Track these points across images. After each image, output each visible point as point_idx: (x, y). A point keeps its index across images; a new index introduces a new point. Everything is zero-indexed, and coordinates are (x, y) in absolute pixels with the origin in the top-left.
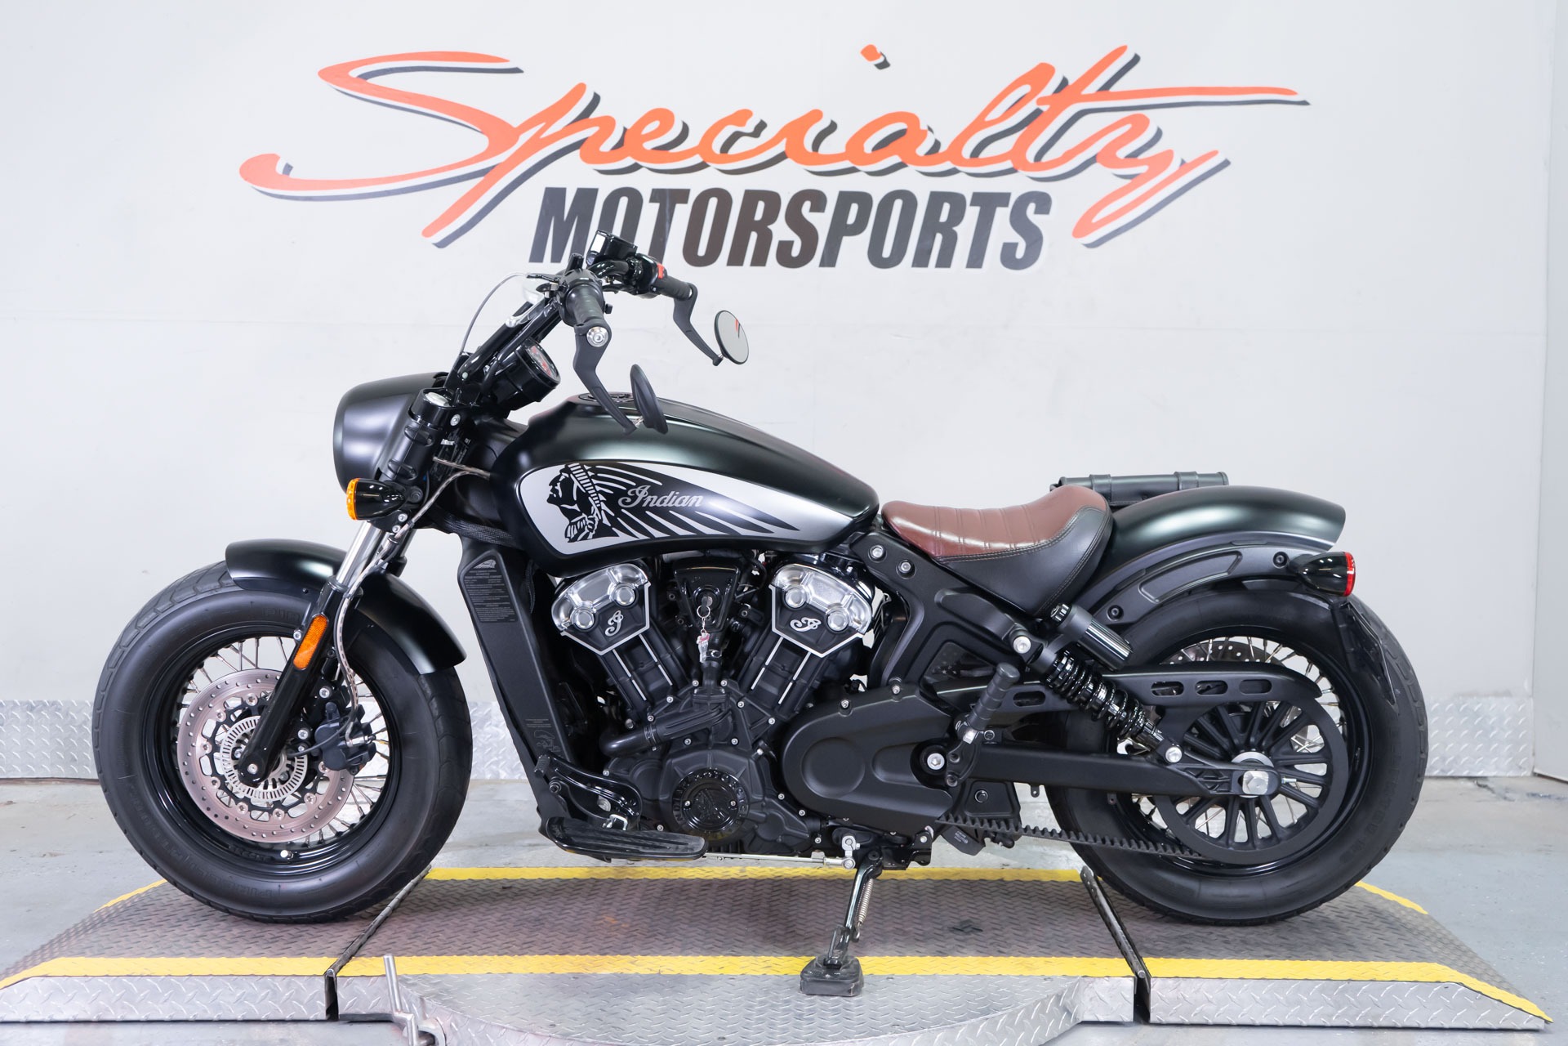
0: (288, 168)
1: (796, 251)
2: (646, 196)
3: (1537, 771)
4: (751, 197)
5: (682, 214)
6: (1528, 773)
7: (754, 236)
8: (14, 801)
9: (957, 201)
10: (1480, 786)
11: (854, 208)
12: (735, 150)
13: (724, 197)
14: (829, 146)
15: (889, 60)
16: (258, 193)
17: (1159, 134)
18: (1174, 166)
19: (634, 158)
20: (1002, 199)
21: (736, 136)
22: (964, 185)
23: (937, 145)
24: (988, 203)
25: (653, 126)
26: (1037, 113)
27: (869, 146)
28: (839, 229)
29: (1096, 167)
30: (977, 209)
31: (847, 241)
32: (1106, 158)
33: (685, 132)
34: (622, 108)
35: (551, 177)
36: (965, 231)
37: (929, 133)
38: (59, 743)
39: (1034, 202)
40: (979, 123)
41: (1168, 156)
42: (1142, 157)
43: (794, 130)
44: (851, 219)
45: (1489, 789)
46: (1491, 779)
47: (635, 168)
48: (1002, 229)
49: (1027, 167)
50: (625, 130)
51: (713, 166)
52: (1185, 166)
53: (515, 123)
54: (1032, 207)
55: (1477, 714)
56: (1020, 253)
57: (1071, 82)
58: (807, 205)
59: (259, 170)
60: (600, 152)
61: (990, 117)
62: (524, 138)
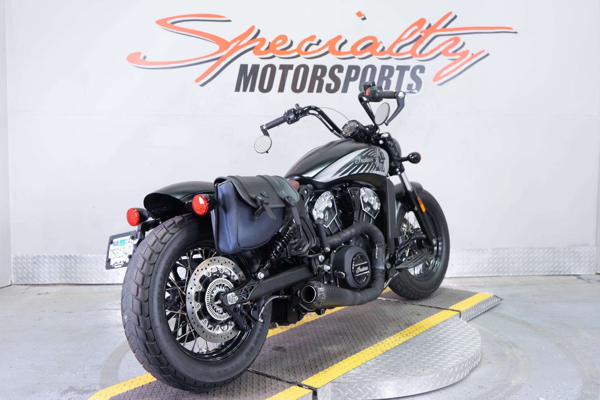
0: (145, 57)
1: (332, 87)
2: (278, 67)
3: (598, 272)
4: (316, 68)
5: (291, 74)
6: (594, 273)
7: (317, 82)
8: (48, 292)
9: (391, 69)
10: (578, 278)
11: (354, 71)
12: (310, 50)
13: (306, 68)
14: (346, 48)
15: (366, 17)
16: (134, 67)
17: (464, 44)
18: (469, 56)
19: (273, 53)
20: (407, 68)
21: (310, 45)
22: (394, 63)
23: (384, 48)
24: (402, 69)
25: (280, 41)
26: (420, 36)
27: (359, 48)
28: (348, 79)
29: (441, 56)
30: (398, 71)
31: (351, 83)
32: (445, 53)
33: (292, 43)
34: (269, 35)
35: (242, 60)
36: (394, 79)
37: (381, 44)
38: (62, 271)
39: (419, 69)
40: (399, 40)
41: (467, 52)
42: (458, 52)
43: (332, 43)
44: (353, 75)
45: (582, 279)
46: (582, 276)
47: (273, 57)
48: (407, 79)
49: (416, 56)
50: (270, 43)
51: (302, 57)
52: (473, 56)
53: (229, 40)
54: (418, 71)
55: (576, 253)
56: (414, 88)
57: (432, 25)
58: (336, 70)
59: (134, 58)
60: (261, 51)
61: (403, 38)
62: (232, 46)
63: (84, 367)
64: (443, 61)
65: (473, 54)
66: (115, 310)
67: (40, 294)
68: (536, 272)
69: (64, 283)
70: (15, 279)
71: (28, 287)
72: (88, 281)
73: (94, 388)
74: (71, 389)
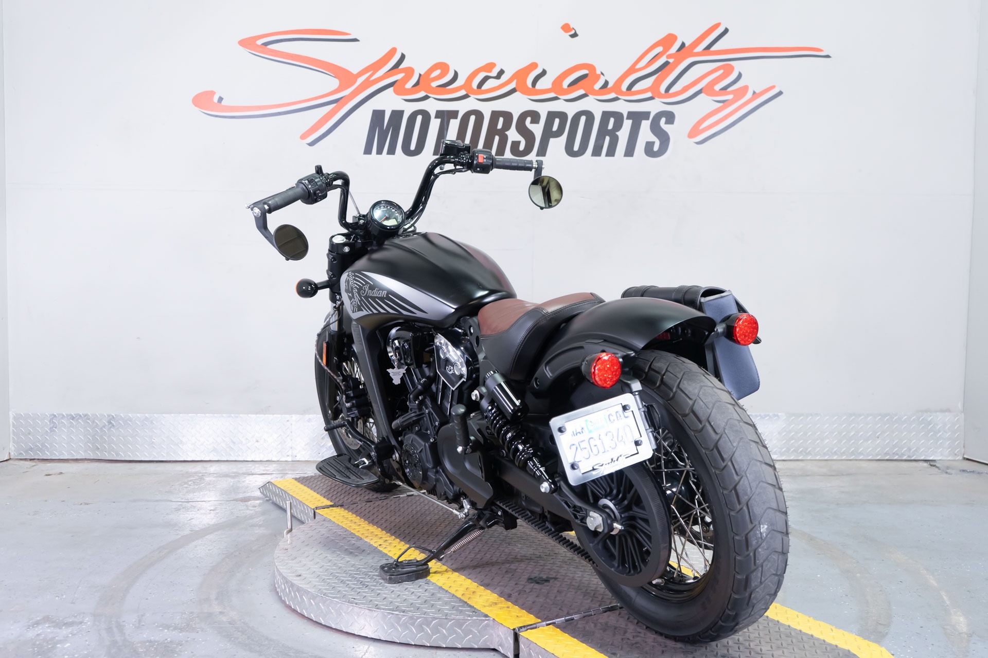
0: (221, 99)
1: (522, 147)
2: (433, 115)
3: (966, 456)
5: (454, 125)
6: (961, 458)
7: (497, 138)
8: (63, 472)
9: (618, 117)
10: (931, 465)
11: (557, 121)
12: (485, 86)
13: (479, 115)
14: (543, 84)
15: (578, 32)
16: (203, 114)
17: (740, 76)
18: (749, 95)
19: (426, 92)
20: (645, 115)
21: (486, 79)
22: (623, 107)
23: (606, 83)
24: (637, 118)
25: (437, 72)
26: (666, 64)
27: (565, 84)
28: (548, 134)
29: (702, 95)
30: (630, 122)
31: (552, 141)
32: (708, 90)
33: (456, 75)
34: (419, 63)
35: (377, 103)
36: (623, 135)
37: (602, 76)
38: (89, 438)
39: (665, 117)
40: (632, 70)
41: (745, 89)
42: (729, 89)
43: (521, 75)
44: (555, 128)
45: (937, 467)
46: (938, 462)
47: (426, 98)
48: (645, 133)
49: (660, 96)
50: (420, 75)
51: (473, 97)
52: (756, 95)
53: (355, 71)
54: (663, 120)
55: (930, 423)
56: (656, 148)
57: (687, 45)
58: (529, 120)
59: (204, 101)
60: (406, 89)
61: (638, 66)
62: (360, 80)
63: (78, 587)
64: (705, 104)
65: (754, 93)
66: (157, 501)
67: (49, 475)
68: (861, 454)
69: (92, 458)
70: (15, 451)
71: (34, 464)
72: (130, 456)
73: (81, 620)
74: (47, 619)
